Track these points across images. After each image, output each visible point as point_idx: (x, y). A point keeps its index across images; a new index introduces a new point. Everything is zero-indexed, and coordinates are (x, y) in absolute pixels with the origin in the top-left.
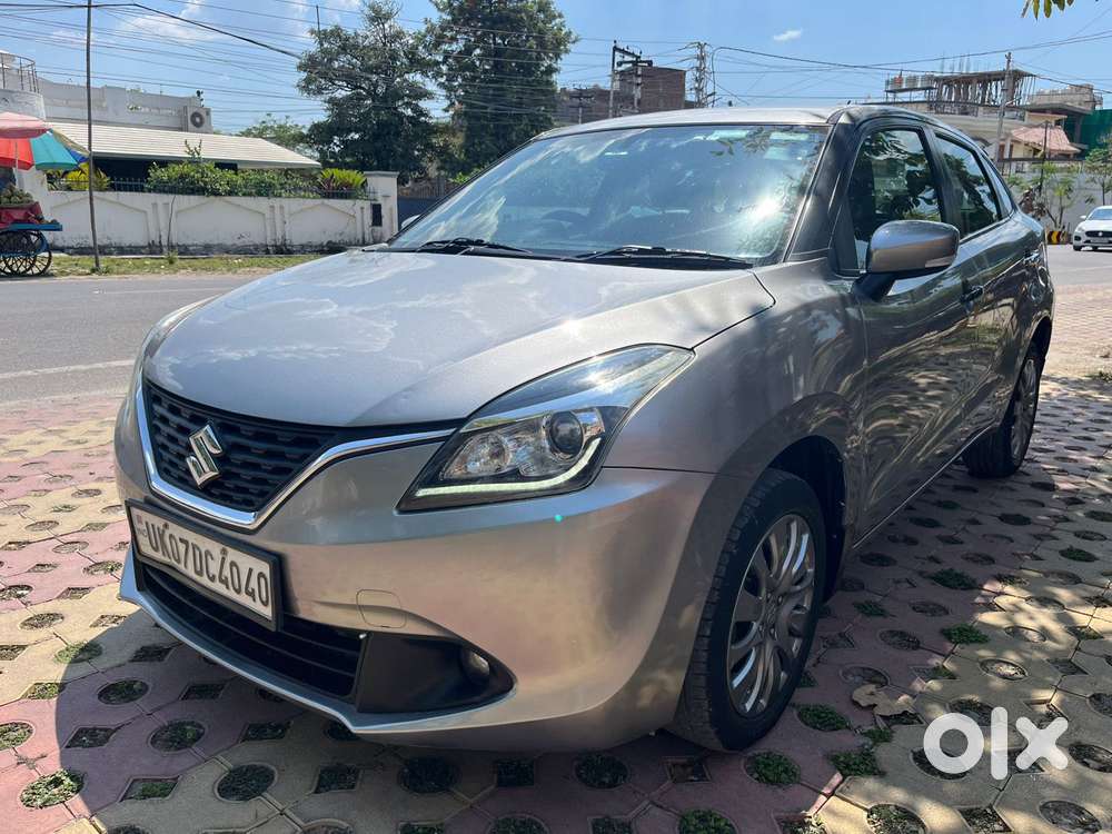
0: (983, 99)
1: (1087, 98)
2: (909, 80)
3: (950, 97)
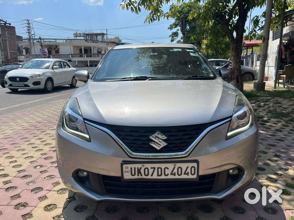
0: (97, 39)
1: (118, 40)
2: (79, 34)
3: (89, 38)
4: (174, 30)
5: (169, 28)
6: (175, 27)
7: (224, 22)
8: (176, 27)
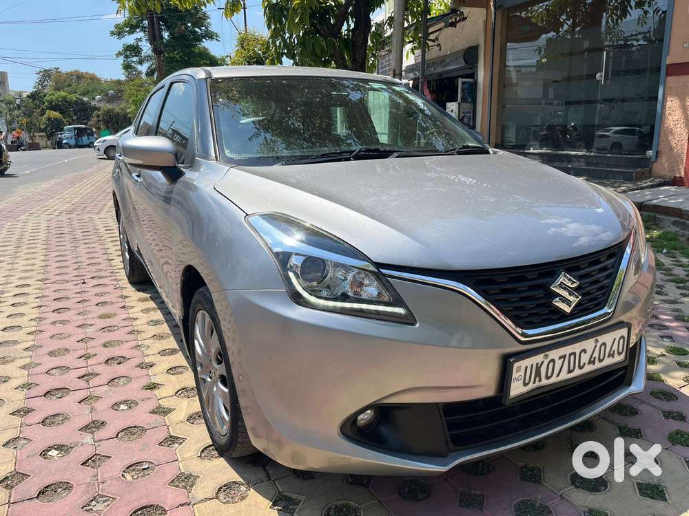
4: (130, 39)
5: (113, 33)
6: (131, 32)
7: (328, 29)
8: (133, 33)
